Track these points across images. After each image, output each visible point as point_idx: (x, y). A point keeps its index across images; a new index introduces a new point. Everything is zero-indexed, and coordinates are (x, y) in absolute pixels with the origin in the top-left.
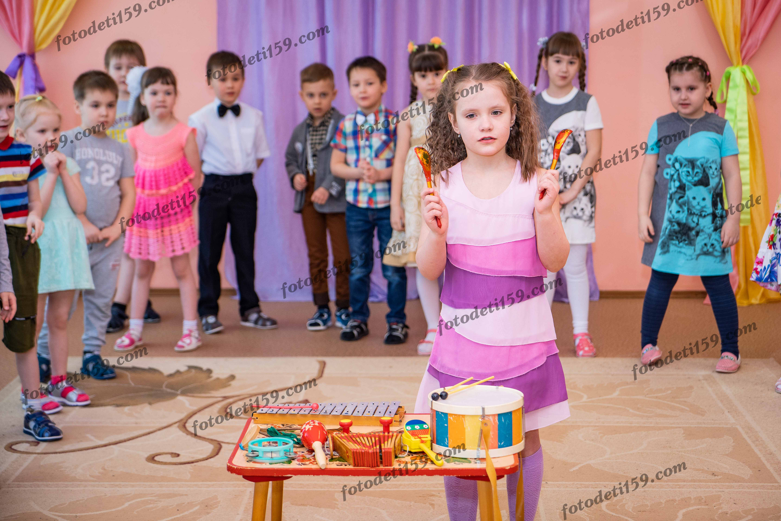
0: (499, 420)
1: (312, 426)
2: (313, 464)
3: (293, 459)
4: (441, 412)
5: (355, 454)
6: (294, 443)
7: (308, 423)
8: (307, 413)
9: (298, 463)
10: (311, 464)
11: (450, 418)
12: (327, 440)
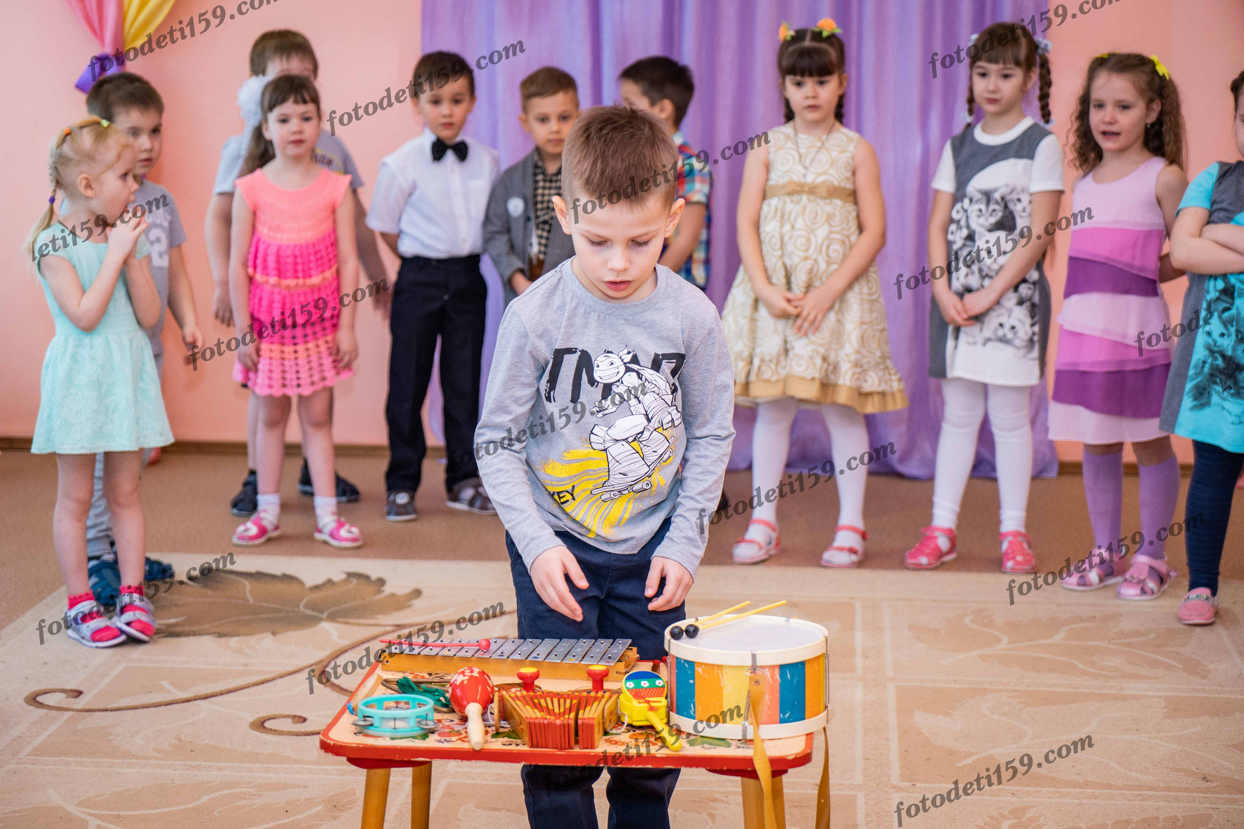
0: (782, 675)
1: (467, 678)
2: (463, 741)
3: (433, 732)
4: (686, 661)
5: (534, 727)
6: (435, 704)
8: (469, 655)
9: (438, 738)
10: (459, 742)
11: (699, 670)
12: (492, 701)
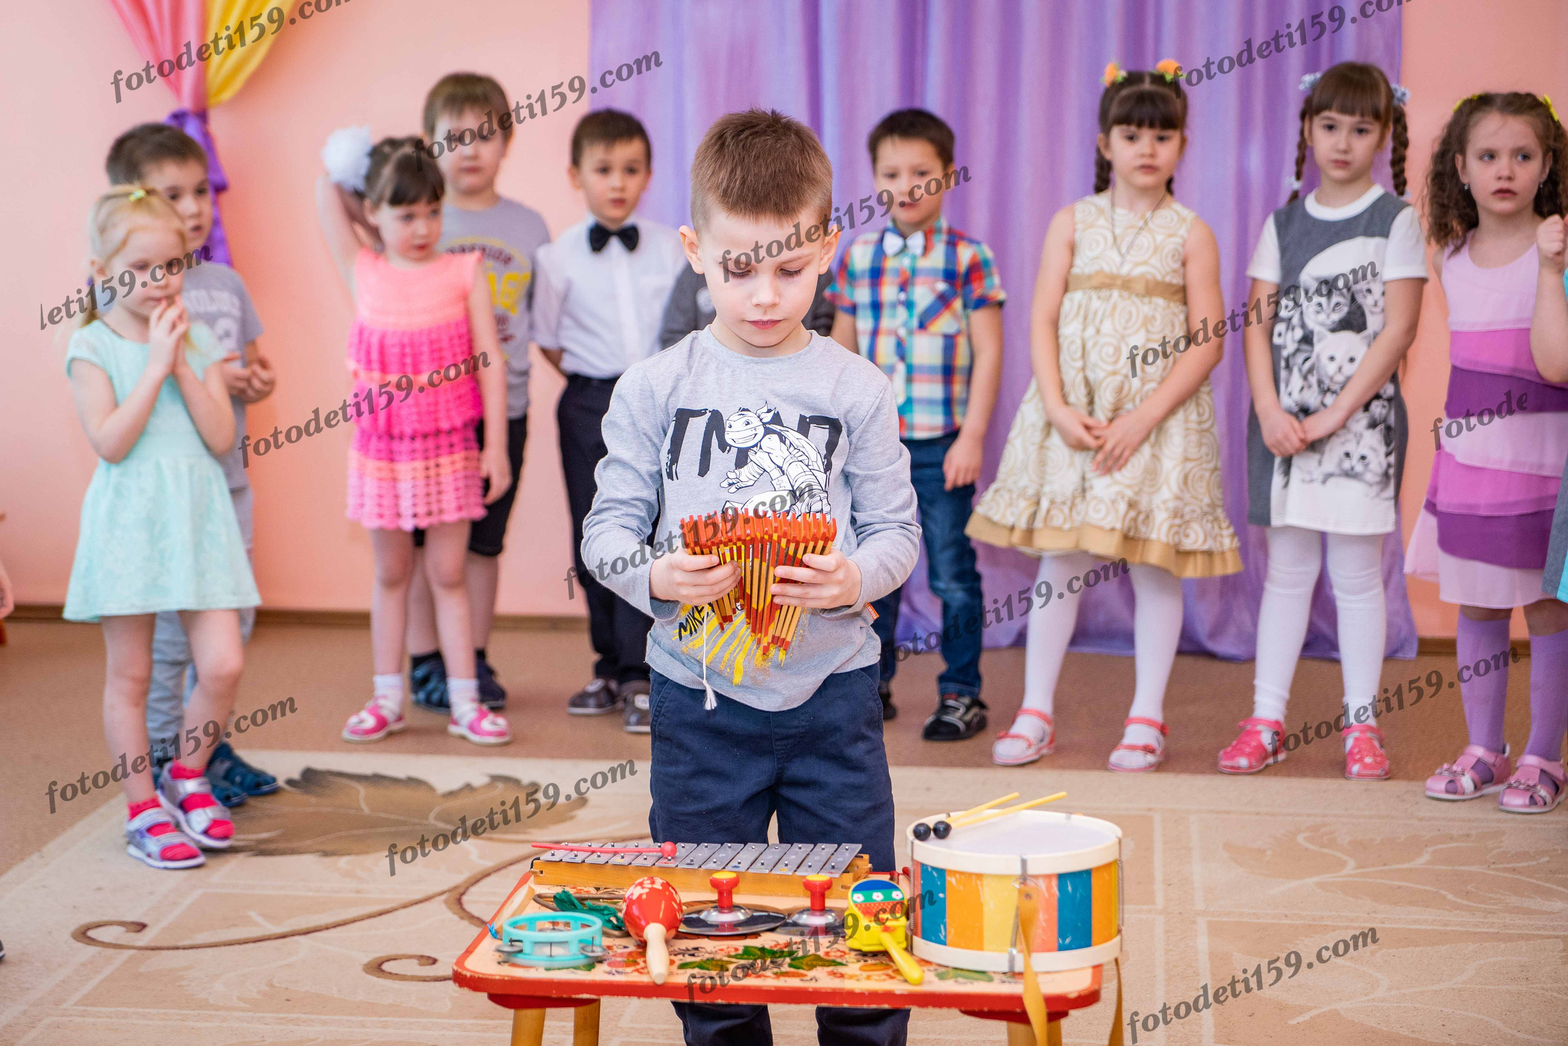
0: (1062, 888)
1: (647, 890)
2: (641, 973)
3: (601, 962)
4: (934, 868)
6: (604, 926)
7: (641, 884)
8: (649, 863)
9: (608, 969)
10: (636, 974)
11: (951, 880)
